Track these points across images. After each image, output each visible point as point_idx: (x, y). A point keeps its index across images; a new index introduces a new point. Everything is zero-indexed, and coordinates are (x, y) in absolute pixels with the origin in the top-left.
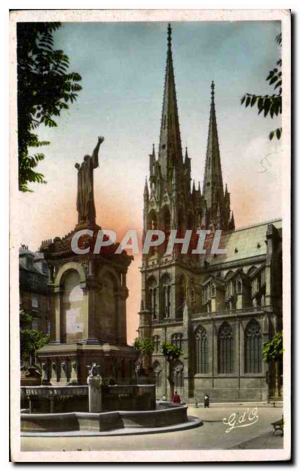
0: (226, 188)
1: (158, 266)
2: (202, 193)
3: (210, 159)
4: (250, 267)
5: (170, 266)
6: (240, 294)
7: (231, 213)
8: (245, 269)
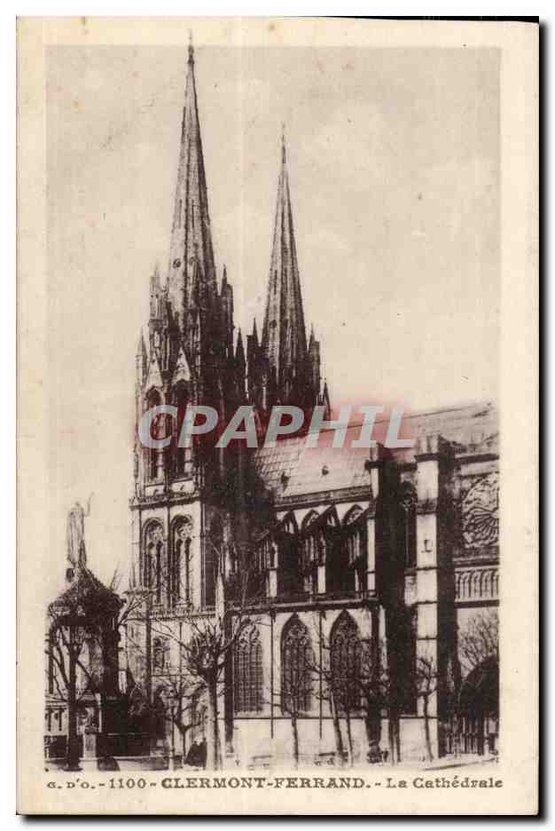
0: (312, 332)
1: (166, 499)
2: (260, 340)
3: (276, 272)
4: (349, 506)
5: (189, 501)
6: (322, 565)
7: (322, 382)
8: (342, 510)
